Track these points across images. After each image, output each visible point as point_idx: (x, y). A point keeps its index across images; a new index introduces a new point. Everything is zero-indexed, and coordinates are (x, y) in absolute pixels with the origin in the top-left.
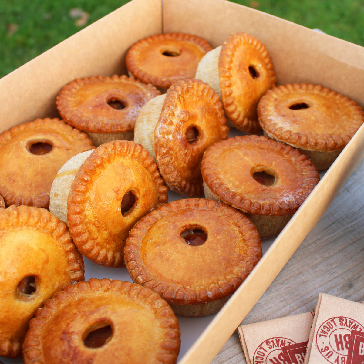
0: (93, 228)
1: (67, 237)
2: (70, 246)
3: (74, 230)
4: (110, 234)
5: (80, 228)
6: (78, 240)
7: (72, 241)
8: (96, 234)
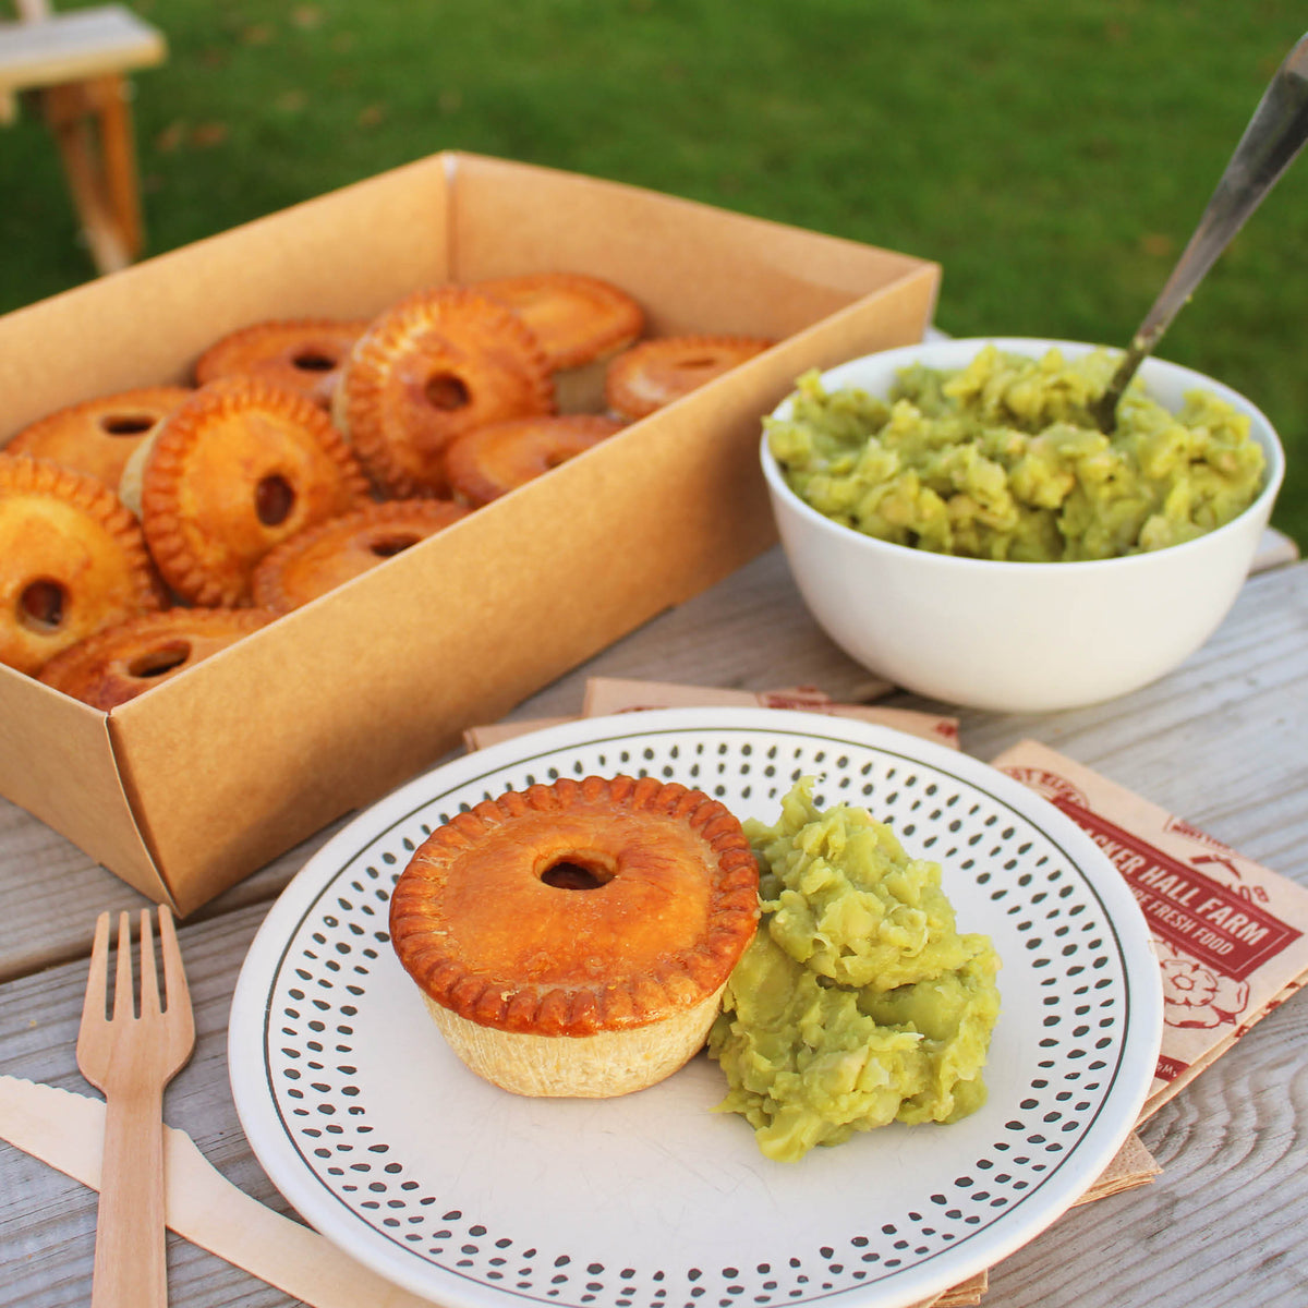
0: (194, 535)
1: (133, 539)
2: (140, 559)
3: (152, 526)
4: (232, 555)
5: (166, 523)
6: (159, 546)
7: (145, 547)
8: (200, 548)
